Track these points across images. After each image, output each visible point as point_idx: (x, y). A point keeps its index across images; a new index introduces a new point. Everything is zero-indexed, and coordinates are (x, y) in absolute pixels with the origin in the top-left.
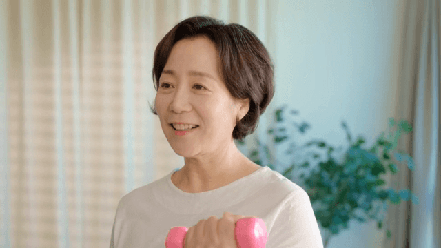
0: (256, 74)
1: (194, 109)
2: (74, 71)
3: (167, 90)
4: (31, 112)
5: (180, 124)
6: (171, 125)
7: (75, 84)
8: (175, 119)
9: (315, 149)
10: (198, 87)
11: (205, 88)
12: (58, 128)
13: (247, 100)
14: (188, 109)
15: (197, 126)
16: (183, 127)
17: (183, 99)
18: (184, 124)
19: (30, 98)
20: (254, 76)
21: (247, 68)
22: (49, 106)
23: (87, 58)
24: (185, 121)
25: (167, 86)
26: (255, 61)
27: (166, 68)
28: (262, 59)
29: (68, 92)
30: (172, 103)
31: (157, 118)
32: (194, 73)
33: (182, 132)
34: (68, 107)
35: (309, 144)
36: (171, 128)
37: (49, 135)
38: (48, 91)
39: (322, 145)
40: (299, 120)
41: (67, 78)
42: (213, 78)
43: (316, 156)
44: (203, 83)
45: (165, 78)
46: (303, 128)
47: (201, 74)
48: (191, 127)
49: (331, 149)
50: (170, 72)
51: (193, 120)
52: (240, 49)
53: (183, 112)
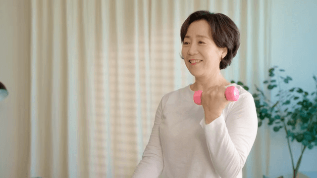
0: (230, 36)
1: (200, 53)
2: (146, 47)
3: (187, 45)
4: (121, 71)
5: (193, 60)
6: (190, 61)
7: (147, 55)
8: (191, 58)
9: (295, 94)
10: (201, 42)
11: (204, 43)
12: (137, 80)
13: (226, 48)
14: (197, 53)
15: (201, 61)
16: (194, 62)
17: (194, 48)
18: (195, 60)
19: (121, 63)
20: (228, 36)
21: (225, 33)
22: (132, 67)
23: (153, 39)
24: (195, 58)
25: (186, 43)
26: (229, 30)
27: (186, 35)
28: (232, 28)
29: (142, 59)
30: (189, 51)
31: (183, 60)
32: (198, 36)
33: (194, 64)
34: (143, 68)
35: (292, 90)
36: (189, 63)
37: (132, 84)
38: (131, 59)
39: (300, 91)
40: (285, 75)
41: (142, 51)
42: (208, 38)
43: (296, 98)
44: (203, 41)
45: (186, 40)
46: (287, 80)
47: (202, 37)
48: (198, 61)
49: (307, 94)
50: (188, 37)
51: (199, 58)
52: (221, 24)
53: (195, 54)
